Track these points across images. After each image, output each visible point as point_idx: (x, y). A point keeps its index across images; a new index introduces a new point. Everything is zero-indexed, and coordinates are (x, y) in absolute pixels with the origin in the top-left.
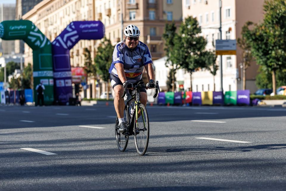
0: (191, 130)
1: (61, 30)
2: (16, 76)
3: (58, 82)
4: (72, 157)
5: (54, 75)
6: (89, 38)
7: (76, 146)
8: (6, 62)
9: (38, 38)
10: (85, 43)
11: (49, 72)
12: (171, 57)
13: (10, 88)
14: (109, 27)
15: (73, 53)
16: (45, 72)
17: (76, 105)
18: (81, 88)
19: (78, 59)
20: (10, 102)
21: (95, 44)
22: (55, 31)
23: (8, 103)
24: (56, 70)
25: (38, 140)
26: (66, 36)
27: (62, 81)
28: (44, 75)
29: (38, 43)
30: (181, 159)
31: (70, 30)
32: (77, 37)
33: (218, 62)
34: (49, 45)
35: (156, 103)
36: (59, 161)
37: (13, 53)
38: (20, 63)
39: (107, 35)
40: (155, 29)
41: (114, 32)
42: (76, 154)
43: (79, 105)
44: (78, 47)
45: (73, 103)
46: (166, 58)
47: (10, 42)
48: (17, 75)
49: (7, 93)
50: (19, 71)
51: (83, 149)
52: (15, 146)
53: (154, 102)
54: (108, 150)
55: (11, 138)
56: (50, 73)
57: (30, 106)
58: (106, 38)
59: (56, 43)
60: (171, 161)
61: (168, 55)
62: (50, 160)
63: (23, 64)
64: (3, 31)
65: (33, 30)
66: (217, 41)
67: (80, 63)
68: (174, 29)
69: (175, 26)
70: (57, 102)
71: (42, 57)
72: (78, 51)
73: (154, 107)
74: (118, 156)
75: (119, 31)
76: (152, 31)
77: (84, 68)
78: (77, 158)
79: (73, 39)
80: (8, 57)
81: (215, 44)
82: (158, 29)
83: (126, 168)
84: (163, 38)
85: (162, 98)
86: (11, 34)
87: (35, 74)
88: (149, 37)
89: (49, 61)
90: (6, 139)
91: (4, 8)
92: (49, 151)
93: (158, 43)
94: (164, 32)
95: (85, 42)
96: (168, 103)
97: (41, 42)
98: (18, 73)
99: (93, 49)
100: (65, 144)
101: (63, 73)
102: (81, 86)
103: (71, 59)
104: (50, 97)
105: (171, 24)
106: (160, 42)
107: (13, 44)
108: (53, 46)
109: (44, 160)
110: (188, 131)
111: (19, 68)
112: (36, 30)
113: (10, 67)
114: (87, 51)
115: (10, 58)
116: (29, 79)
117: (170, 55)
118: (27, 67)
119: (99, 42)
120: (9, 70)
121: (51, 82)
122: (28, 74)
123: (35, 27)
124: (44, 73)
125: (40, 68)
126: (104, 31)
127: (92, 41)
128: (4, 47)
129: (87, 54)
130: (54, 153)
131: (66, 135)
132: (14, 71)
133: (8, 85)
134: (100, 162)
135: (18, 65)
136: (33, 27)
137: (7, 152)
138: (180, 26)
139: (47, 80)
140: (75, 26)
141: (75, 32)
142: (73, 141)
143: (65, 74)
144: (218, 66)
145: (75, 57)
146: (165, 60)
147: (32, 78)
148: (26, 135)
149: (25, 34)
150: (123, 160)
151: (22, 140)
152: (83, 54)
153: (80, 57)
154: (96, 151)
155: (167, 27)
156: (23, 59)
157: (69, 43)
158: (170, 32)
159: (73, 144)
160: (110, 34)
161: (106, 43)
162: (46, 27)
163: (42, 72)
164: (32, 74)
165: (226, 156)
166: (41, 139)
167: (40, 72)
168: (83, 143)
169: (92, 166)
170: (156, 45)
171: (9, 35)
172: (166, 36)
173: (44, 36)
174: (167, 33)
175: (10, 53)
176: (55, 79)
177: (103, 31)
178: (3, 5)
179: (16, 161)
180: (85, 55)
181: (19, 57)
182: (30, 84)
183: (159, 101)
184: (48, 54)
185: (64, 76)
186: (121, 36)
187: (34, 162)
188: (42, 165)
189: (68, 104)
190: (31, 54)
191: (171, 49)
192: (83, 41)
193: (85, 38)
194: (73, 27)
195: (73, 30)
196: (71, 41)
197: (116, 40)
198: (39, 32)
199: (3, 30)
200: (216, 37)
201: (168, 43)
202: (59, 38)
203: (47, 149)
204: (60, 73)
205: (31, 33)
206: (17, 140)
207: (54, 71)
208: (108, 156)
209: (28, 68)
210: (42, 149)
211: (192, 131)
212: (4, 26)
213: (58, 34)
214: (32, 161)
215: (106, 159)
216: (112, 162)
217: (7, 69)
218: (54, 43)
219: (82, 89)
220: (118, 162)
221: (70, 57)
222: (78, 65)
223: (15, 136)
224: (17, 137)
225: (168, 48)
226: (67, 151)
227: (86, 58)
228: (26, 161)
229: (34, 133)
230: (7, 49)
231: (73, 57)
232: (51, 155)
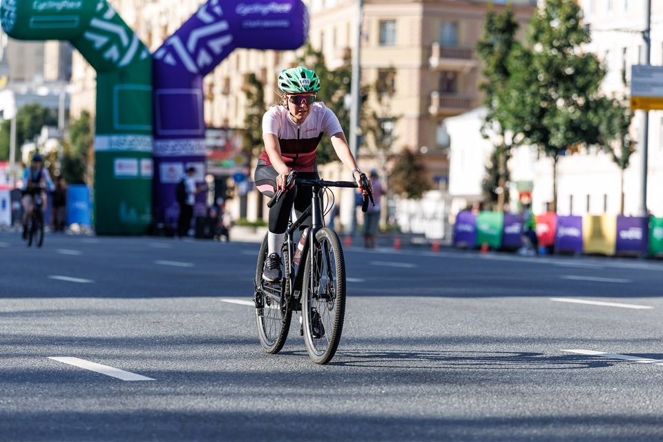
0: (548, 326)
1: (181, 18)
2: (43, 145)
3: (165, 168)
4: (198, 390)
5: (155, 147)
6: (261, 46)
7: (211, 358)
8: (16, 105)
9: (114, 39)
10: (248, 60)
11: (140, 138)
12: (499, 110)
14: (320, 15)
15: (212, 86)
16: (130, 138)
17: (215, 239)
18: (233, 189)
19: (228, 105)
21: (277, 62)
22: (164, 21)
23: (16, 224)
24: (161, 132)
25: (100, 336)
26: (196, 35)
27: (179, 168)
28: (125, 147)
29: (113, 53)
30: (515, 410)
31: (207, 18)
32: (226, 40)
33: (637, 130)
34: (145, 60)
35: (449, 241)
36: (158, 399)
37: (38, 79)
38: (57, 110)
39: (314, 39)
40: (455, 25)
41: (335, 31)
42: (209, 380)
43: (223, 238)
44: (229, 69)
45: (207, 231)
46: (484, 112)
47: (30, 47)
48: (47, 143)
49: (14, 193)
50: (53, 131)
51: (230, 366)
52: (34, 349)
53: (444, 238)
54: (304, 375)
55: (22, 325)
56: (143, 143)
57: (82, 235)
58: (310, 46)
59: (165, 56)
60: (488, 415)
61: (489, 104)
62: (133, 394)
63: (67, 113)
64: (12, 14)
65: (100, 15)
66: (634, 68)
67: (231, 115)
68: (510, 27)
69: (515, 19)
70: (161, 225)
71: (121, 92)
72: (228, 81)
73: (444, 254)
74: (332, 391)
75: (349, 26)
76: (447, 31)
77: (242, 130)
78: (211, 394)
79: (216, 45)
80: (23, 89)
81: (629, 77)
82: (464, 26)
83: (355, 429)
84: (476, 54)
85: (468, 228)
86: (34, 22)
87: (101, 143)
88: (436, 49)
89: (142, 108)
90: (6, 327)
92: (130, 371)
93: (463, 67)
94: (482, 35)
95: (248, 58)
96: (485, 245)
97: (123, 51)
98: (50, 137)
99: (270, 77)
100: (179, 349)
101: (183, 142)
102: (231, 183)
103: (207, 105)
104: (140, 212)
105: (502, 13)
106: (468, 64)
107: (41, 54)
108: (155, 64)
109: (114, 396)
110: (539, 329)
111: (53, 123)
112: (109, 15)
113: (27, 120)
114: (255, 81)
115: (30, 93)
116: (81, 157)
117: (496, 103)
118: (77, 122)
119: (289, 56)
120: (26, 126)
121: (147, 167)
122: (79, 140)
123: (106, 8)
124: (125, 140)
125: (117, 126)
126: (305, 25)
127: (270, 54)
128: (12, 60)
129: (254, 90)
130: (146, 376)
131: (182, 325)
132: (39, 132)
134: (278, 409)
135: (53, 114)
136: (100, 6)
137: (10, 367)
138: (529, 21)
139: (134, 162)
140: (223, 9)
141: (223, 26)
142: (202, 343)
143: (188, 147)
144: (636, 143)
145: (219, 98)
146: (480, 118)
147: (91, 152)
148: (65, 321)
149: (76, 25)
150: (346, 406)
151: (55, 334)
152: (243, 90)
153: (232, 99)
154: (268, 374)
155: (491, 22)
156: (68, 98)
157: (204, 58)
158: (499, 36)
159: (200, 351)
160: (322, 34)
161: (311, 60)
162: (138, 9)
163: (122, 138)
164: (91, 142)
165: (650, 407)
166: (108, 334)
167: (115, 138)
168: (231, 350)
169: (256, 418)
170: (455, 73)
171: (32, 25)
172: (487, 47)
173: (130, 33)
174: (491, 39)
175: (31, 80)
176: (157, 161)
177: (303, 25)
179: (33, 395)
180: (249, 95)
181: (57, 90)
182: (83, 170)
183: (458, 236)
184: (141, 88)
185: (183, 153)
186: (354, 44)
187: (85, 398)
188: (108, 408)
189: (192, 232)
190: (92, 84)
191: (499, 86)
192: (242, 53)
193: (249, 46)
194: (218, 10)
195: (217, 19)
196: (210, 51)
197: (341, 53)
198: (117, 20)
199: (14, 9)
200: (633, 59)
201: (491, 69)
202: (176, 42)
203: (126, 364)
204: (172, 143)
205: (95, 23)
206: (39, 332)
207: (156, 136)
208: (302, 391)
209: (80, 125)
210: (109, 361)
211: (551, 328)
213: (171, 30)
214: (80, 396)
215: (295, 401)
216: (314, 409)
217: (19, 124)
218: (160, 54)
219: (235, 193)
220: (332, 412)
221: (204, 98)
222: (226, 121)
223: (34, 321)
224: (39, 325)
225: (493, 82)
226: (183, 370)
227: (250, 102)
228: (62, 396)
229: (89, 315)
230: (21, 68)
231: (212, 99)
232: (137, 382)
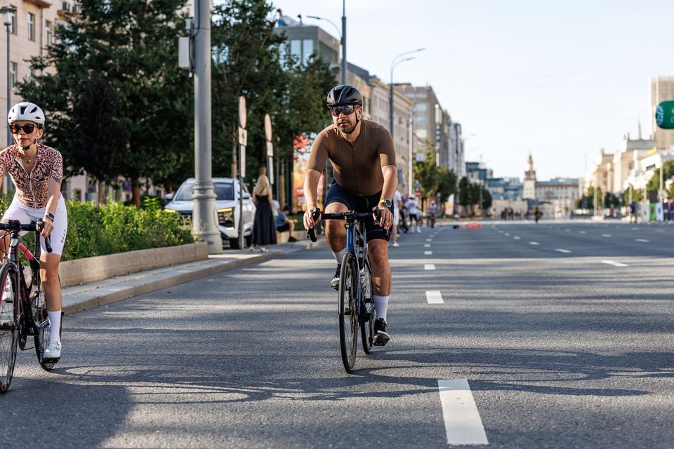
8: (662, 161)
13: (668, 198)
20: (669, 219)
23: (666, 220)
49: (665, 206)
64: (662, 117)
80: (665, 153)
91: (661, 83)
113: (668, 168)
115: (669, 154)
120: (667, 172)
128: (659, 139)
133: (666, 195)
171: (672, 121)
175: (669, 148)
178: (660, 78)
199: (662, 114)
212: (664, 109)
217: (664, 170)
230: (663, 143)
